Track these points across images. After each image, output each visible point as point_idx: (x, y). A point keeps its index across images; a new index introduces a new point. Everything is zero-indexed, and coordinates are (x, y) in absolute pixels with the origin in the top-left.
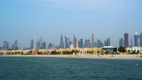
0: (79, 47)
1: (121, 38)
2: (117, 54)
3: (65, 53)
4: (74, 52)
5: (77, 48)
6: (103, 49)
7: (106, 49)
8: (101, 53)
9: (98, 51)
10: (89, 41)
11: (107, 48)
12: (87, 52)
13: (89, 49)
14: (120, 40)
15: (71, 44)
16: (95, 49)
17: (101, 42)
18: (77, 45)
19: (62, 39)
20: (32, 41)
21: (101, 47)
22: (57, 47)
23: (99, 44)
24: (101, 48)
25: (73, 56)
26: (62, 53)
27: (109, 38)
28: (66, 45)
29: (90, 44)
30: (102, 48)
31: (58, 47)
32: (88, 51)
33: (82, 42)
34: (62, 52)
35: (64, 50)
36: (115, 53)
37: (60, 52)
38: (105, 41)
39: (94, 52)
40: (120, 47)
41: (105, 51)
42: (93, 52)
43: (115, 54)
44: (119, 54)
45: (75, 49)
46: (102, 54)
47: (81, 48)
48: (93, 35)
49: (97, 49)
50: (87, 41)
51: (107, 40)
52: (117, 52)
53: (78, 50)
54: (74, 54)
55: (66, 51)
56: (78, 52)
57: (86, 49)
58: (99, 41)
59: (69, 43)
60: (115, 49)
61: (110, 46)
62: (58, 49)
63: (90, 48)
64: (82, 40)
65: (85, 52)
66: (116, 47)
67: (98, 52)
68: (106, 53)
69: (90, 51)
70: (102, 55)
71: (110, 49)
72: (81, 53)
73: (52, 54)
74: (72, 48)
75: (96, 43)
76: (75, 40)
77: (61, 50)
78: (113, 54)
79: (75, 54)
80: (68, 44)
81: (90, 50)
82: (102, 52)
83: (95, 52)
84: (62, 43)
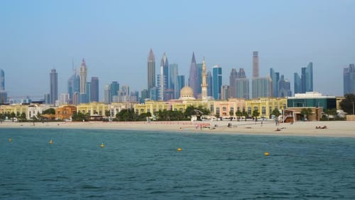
0: (210, 94)
1: (350, 65)
2: (338, 119)
3: (164, 116)
4: (194, 114)
5: (205, 101)
6: (290, 103)
7: (299, 103)
8: (285, 118)
9: (273, 109)
10: (242, 73)
11: (303, 100)
12: (238, 113)
13: (243, 101)
14: (345, 69)
15: (183, 86)
16: (265, 103)
17: (283, 77)
18: (204, 89)
19: (151, 67)
20: (54, 75)
21: (283, 96)
22: (137, 94)
23: (278, 86)
24: (284, 101)
25: (192, 125)
26: (153, 117)
27: (311, 64)
28: (166, 86)
29: (246, 84)
30: (288, 100)
31: (140, 96)
32: (242, 111)
33: (220, 78)
34: (155, 113)
35: (162, 105)
36: (331, 117)
37: (149, 114)
38: (296, 74)
39: (260, 111)
40: (345, 96)
41: (296, 110)
42: (256, 113)
43: (331, 120)
44: (343, 119)
45: (197, 104)
46: (289, 120)
47: (216, 99)
48: (256, 54)
49: (270, 103)
50: (237, 75)
51: (304, 70)
52: (338, 111)
53: (209, 108)
54: (194, 118)
55: (168, 109)
56: (207, 113)
57: (234, 104)
58: (278, 74)
59: (175, 81)
60: (330, 104)
61: (311, 90)
62: (142, 101)
63: (246, 98)
64: (220, 69)
65: (231, 113)
66: (333, 97)
67: (276, 113)
68: (300, 117)
69: (246, 110)
70: (287, 125)
71: (315, 102)
72: (218, 116)
73: (122, 120)
74: (186, 99)
75: (264, 81)
76: (197, 71)
77: (150, 106)
78: (324, 119)
79: (199, 119)
80: (173, 86)
81: (247, 105)
82: (288, 112)
83: (264, 113)
84: (152, 83)
